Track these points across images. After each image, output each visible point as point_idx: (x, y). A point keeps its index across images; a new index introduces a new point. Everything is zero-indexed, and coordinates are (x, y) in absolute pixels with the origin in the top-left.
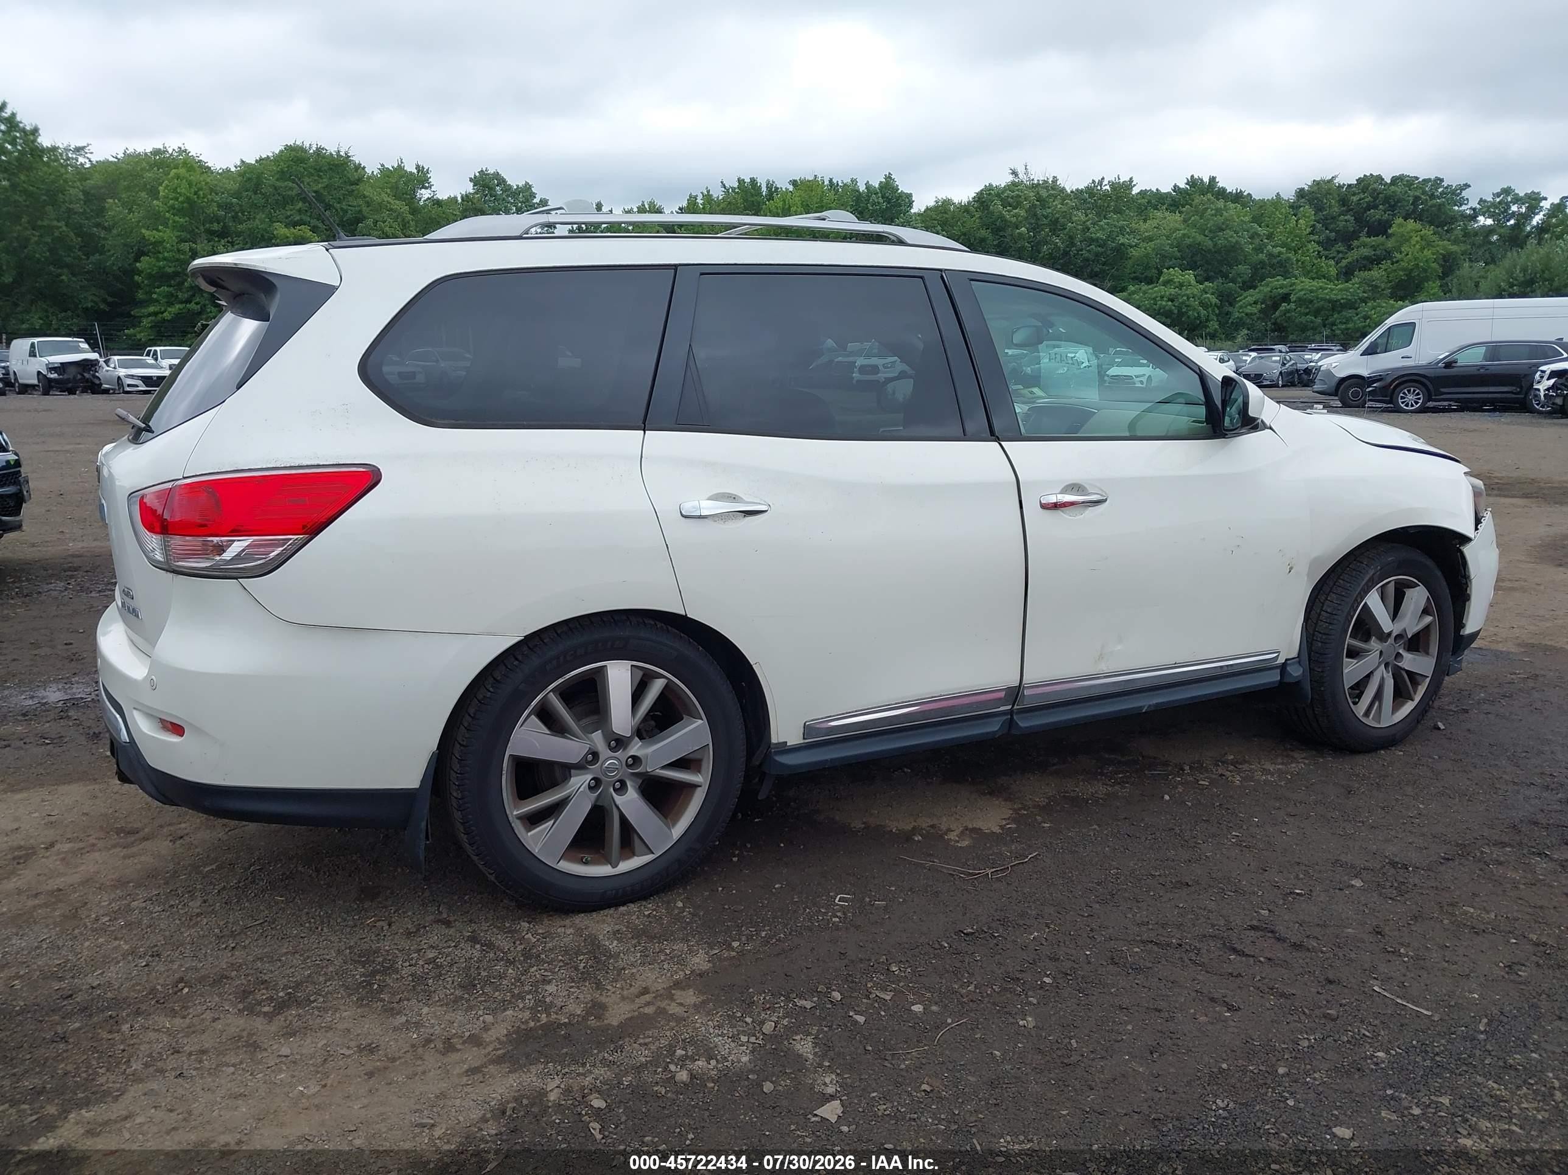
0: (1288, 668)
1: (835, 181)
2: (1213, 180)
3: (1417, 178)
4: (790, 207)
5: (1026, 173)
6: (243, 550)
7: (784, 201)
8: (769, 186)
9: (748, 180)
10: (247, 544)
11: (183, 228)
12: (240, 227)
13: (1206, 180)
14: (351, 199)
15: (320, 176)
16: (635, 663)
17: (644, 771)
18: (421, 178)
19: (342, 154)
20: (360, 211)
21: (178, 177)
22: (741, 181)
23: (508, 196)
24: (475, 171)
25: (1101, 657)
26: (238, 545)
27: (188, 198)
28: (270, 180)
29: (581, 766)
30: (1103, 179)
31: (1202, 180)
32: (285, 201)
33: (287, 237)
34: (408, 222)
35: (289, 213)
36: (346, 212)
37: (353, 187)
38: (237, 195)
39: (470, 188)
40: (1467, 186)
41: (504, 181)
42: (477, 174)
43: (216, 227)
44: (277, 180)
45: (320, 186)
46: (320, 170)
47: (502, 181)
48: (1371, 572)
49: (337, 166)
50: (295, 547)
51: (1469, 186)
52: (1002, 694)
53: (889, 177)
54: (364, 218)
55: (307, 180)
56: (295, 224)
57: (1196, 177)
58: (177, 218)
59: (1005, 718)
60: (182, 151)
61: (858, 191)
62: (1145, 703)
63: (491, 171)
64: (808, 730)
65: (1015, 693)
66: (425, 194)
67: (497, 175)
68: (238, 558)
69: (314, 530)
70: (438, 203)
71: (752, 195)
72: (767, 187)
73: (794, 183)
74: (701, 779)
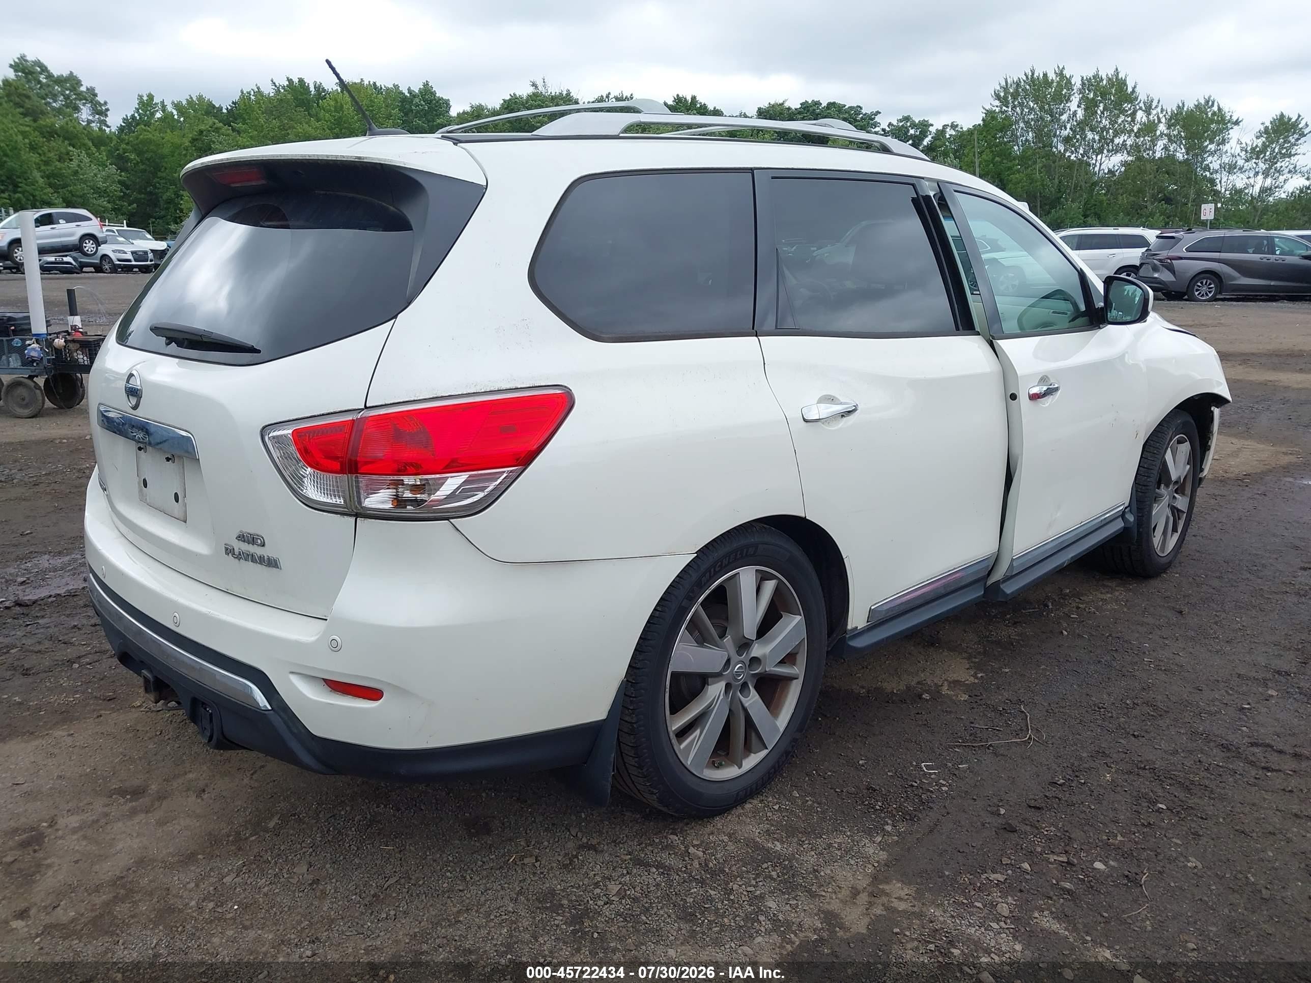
2: (694, 98)
3: (845, 106)
5: (544, 86)
6: (458, 488)
10: (463, 480)
13: (689, 99)
17: (763, 671)
26: (453, 482)
29: (718, 676)
30: (609, 93)
31: (686, 99)
40: (878, 113)
50: (509, 481)
51: (880, 113)
53: (426, 85)
57: (681, 96)
68: (451, 497)
69: (526, 459)
74: (798, 670)
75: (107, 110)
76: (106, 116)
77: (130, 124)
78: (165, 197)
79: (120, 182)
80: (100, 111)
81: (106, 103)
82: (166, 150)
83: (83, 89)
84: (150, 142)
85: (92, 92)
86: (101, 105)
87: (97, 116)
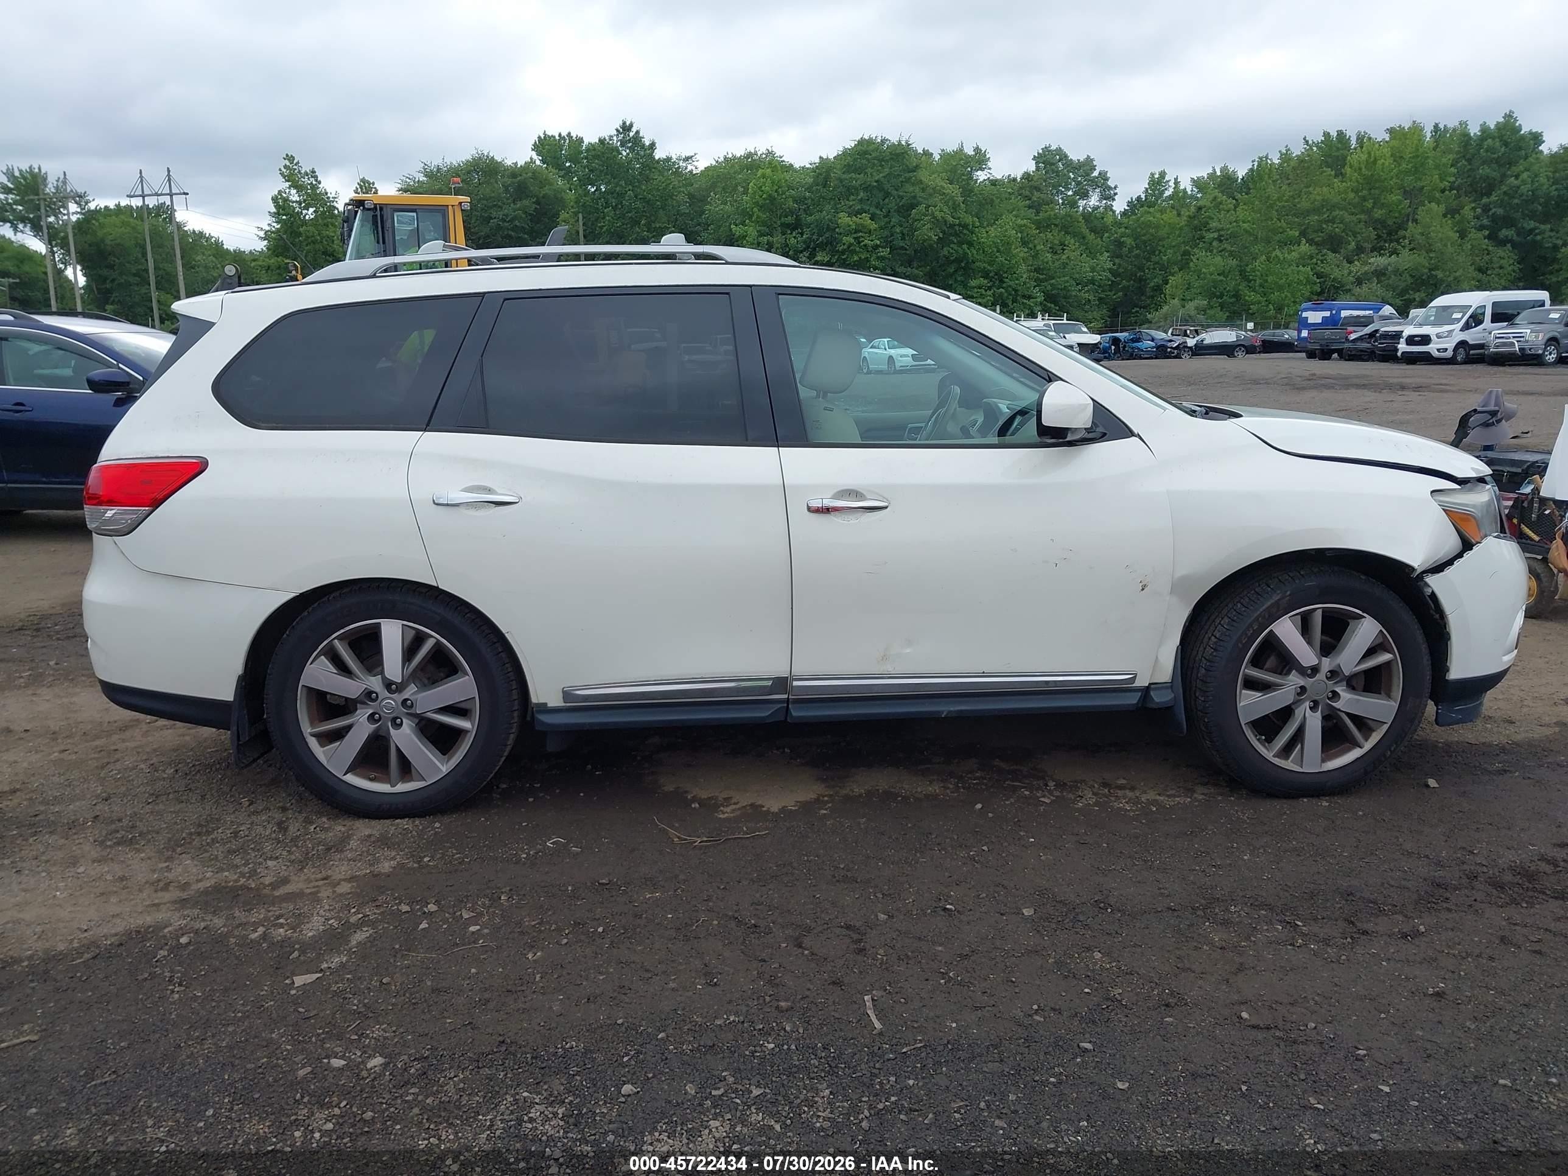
0: (1152, 693)
1: (1441, 126)
4: (1376, 160)
7: (1369, 153)
8: (1360, 139)
9: (1334, 134)
11: (764, 224)
12: (809, 219)
14: (907, 185)
15: (882, 166)
16: (405, 623)
18: (980, 159)
19: (903, 143)
20: (915, 197)
21: (764, 176)
22: (1326, 135)
23: (1069, 172)
24: (1038, 149)
25: (884, 658)
27: (770, 195)
28: (837, 173)
32: (850, 191)
33: (850, 226)
34: (959, 205)
35: (851, 203)
36: (902, 198)
37: (911, 174)
38: (809, 189)
39: (1031, 167)
41: (1066, 156)
42: (1041, 151)
43: (790, 219)
44: (844, 173)
45: (881, 175)
46: (883, 160)
47: (1064, 157)
48: (1276, 598)
49: (898, 155)
52: (770, 683)
54: (919, 204)
55: (869, 170)
56: (858, 213)
58: (760, 214)
59: (779, 706)
60: (770, 153)
61: (1468, 135)
62: (945, 708)
63: (1053, 148)
64: (567, 695)
65: (781, 683)
66: (981, 176)
67: (1059, 150)
70: (994, 183)
71: (1338, 149)
72: (1358, 139)
73: (1391, 131)
75: (1116, 194)
76: (1114, 200)
77: (1135, 205)
78: (1152, 284)
79: (1110, 270)
80: (1108, 195)
81: (1116, 187)
82: (1162, 233)
83: (1096, 174)
84: (1149, 225)
85: (1103, 176)
86: (1110, 188)
87: (1105, 202)
